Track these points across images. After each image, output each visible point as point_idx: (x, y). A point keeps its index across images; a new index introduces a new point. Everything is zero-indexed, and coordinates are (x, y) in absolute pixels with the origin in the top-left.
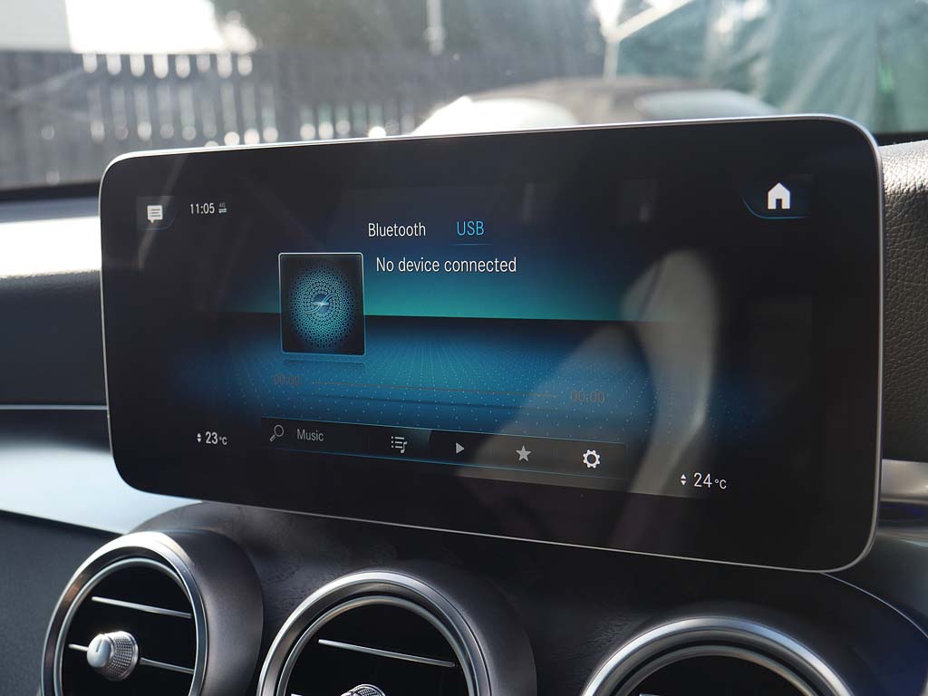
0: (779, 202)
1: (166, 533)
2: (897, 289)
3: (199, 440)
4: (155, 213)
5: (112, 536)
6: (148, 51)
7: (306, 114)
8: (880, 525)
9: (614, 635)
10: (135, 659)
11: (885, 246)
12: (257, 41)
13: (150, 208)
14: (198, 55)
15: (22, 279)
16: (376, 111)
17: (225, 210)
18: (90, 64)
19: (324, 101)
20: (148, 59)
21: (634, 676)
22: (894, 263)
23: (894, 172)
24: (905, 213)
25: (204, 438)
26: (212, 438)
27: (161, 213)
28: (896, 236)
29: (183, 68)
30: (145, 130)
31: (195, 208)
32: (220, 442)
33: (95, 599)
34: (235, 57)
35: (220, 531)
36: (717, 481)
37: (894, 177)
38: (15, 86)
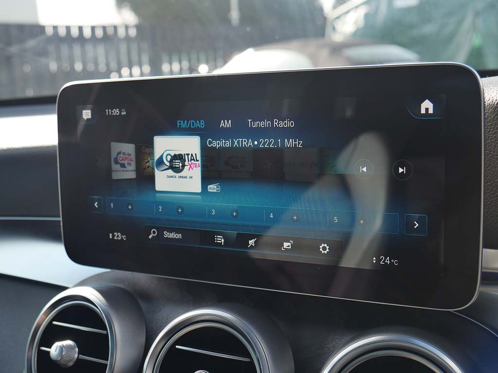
0: (427, 109)
1: (93, 288)
2: (491, 157)
3: (111, 237)
4: (87, 114)
5: (64, 288)
6: (80, 24)
7: (165, 58)
8: (482, 284)
9: (336, 344)
10: (76, 356)
11: (485, 133)
12: (139, 18)
13: (84, 112)
14: (108, 27)
15: (14, 149)
16: (203, 56)
17: (125, 113)
18: (49, 31)
19: (174, 51)
20: (80, 29)
21: (348, 366)
22: (489, 143)
23: (489, 93)
24: (496, 115)
25: (113, 236)
26: (118, 236)
27: (90, 114)
28: (490, 128)
29: (99, 33)
30: (79, 67)
31: (109, 111)
32: (122, 238)
33: (55, 323)
34: (127, 27)
35: (122, 286)
36: (392, 261)
37: (489, 96)
38: (9, 44)
